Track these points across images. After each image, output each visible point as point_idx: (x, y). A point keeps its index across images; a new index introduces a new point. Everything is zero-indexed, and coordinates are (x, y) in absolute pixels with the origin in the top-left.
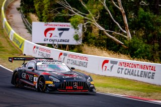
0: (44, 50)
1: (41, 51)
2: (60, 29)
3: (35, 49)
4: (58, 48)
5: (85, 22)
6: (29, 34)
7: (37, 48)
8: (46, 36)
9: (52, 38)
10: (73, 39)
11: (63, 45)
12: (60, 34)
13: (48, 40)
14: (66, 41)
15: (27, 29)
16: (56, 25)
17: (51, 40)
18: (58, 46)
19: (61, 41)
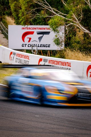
0: (22, 56)
1: (19, 58)
2: (39, 33)
5: (67, 24)
6: (5, 39)
7: (14, 54)
9: (31, 43)
10: (54, 43)
11: (43, 51)
13: (27, 46)
14: (47, 46)
15: (3, 34)
16: (35, 29)
17: (29, 46)
18: (37, 52)
19: (41, 46)
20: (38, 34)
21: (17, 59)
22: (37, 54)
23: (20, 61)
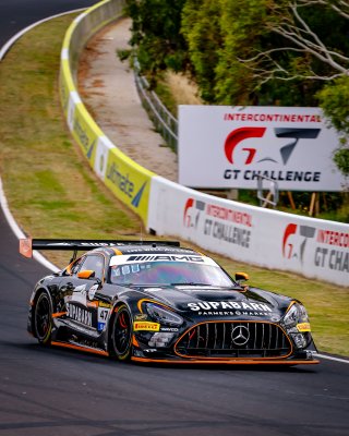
0: (227, 212)
3: (193, 211)
4: (278, 207)
6: (167, 150)
7: (201, 205)
8: (231, 160)
9: (253, 166)
10: (334, 165)
11: (295, 193)
12: (286, 152)
13: (241, 175)
14: (308, 176)
15: (158, 134)
16: (270, 118)
17: (249, 175)
18: (277, 199)
19: (288, 179)
20: (279, 136)
21: (210, 222)
22: (274, 204)
23: (219, 231)
